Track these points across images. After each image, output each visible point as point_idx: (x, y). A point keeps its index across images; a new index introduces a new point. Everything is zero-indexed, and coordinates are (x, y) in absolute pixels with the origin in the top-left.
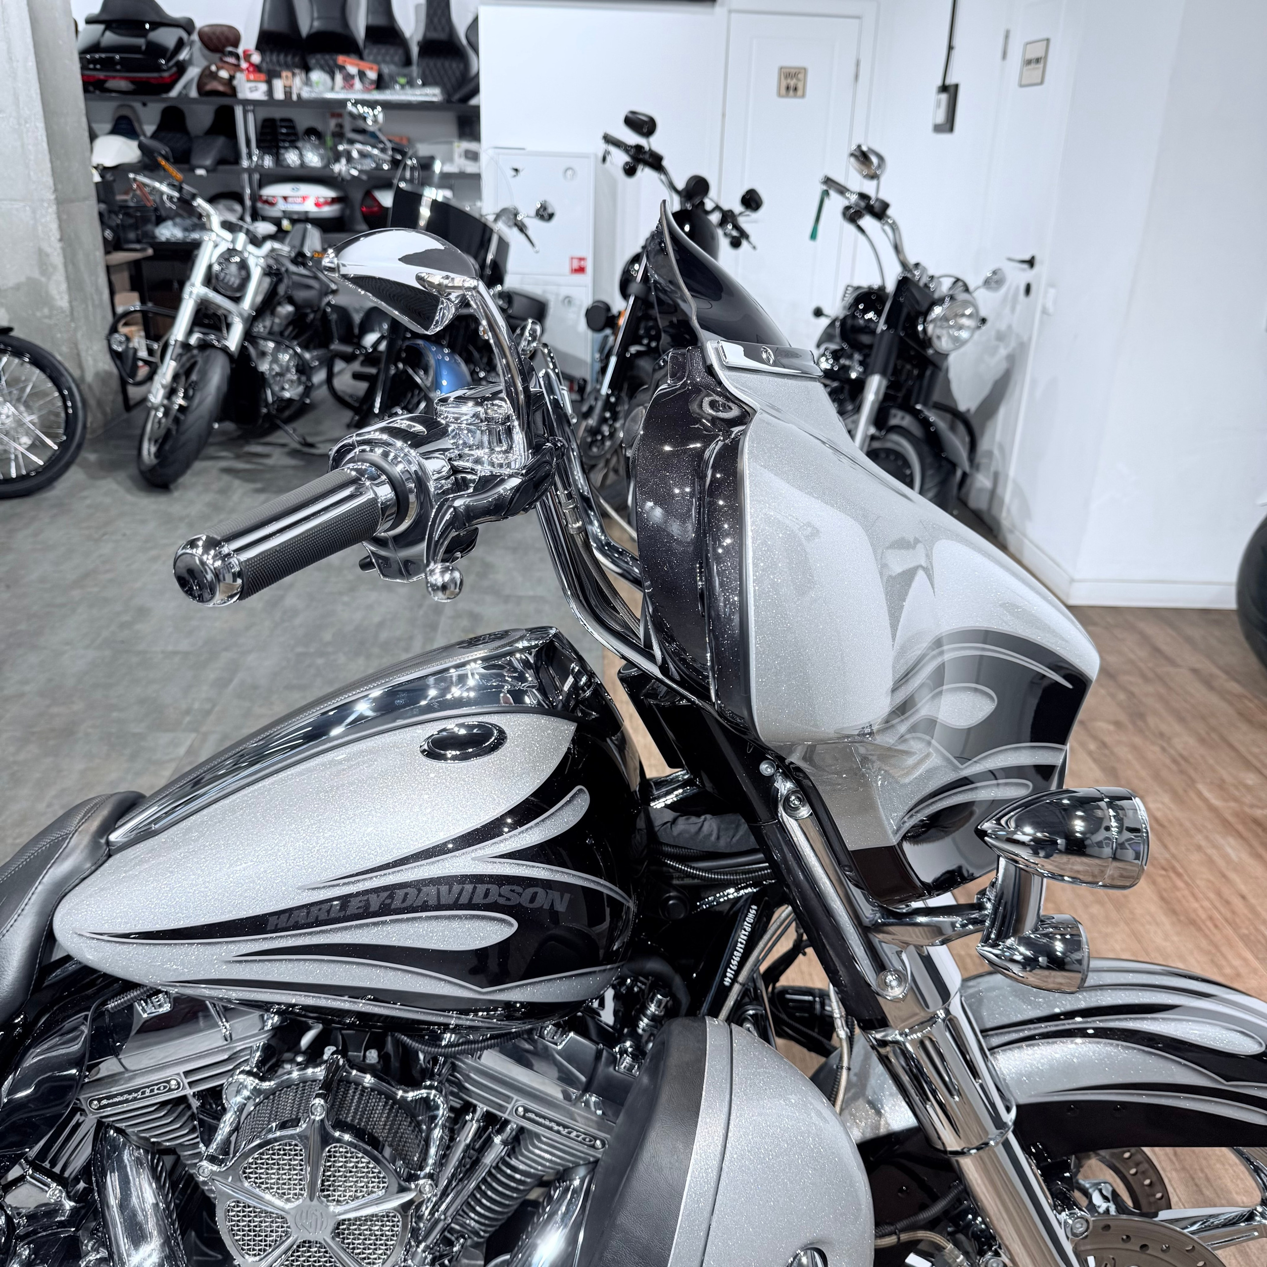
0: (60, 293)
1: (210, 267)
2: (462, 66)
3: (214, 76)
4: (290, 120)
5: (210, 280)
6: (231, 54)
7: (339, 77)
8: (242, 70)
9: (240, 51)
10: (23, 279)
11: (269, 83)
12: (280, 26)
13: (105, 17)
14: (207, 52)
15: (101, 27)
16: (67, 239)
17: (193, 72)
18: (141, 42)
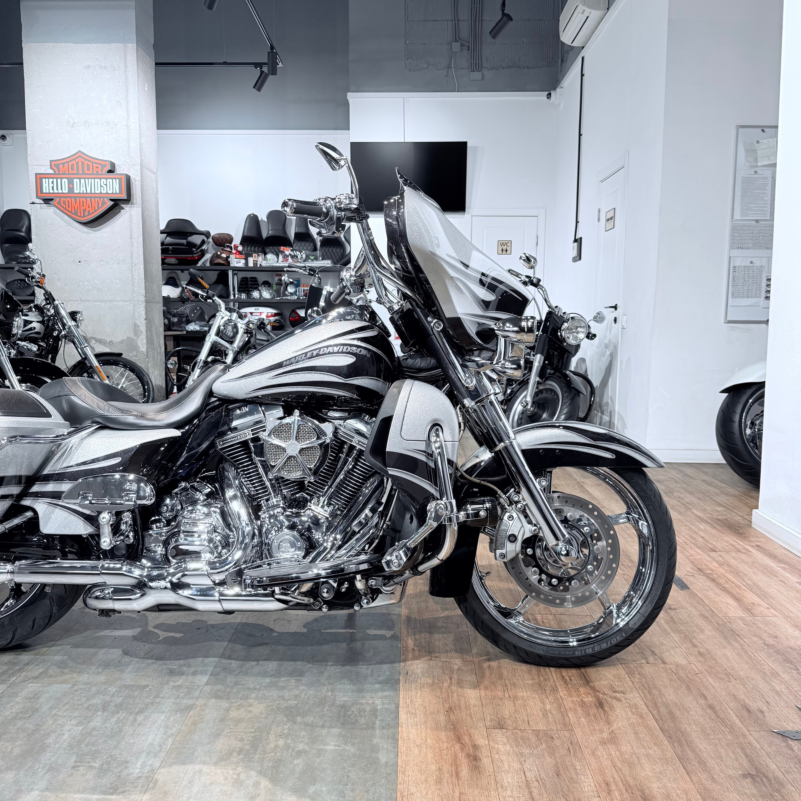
0: (142, 344)
1: (219, 327)
2: (342, 251)
3: (219, 257)
4: (255, 278)
5: (218, 334)
6: (228, 246)
7: (281, 257)
8: (233, 254)
9: (232, 245)
10: (125, 338)
11: (246, 259)
12: (253, 234)
13: (167, 230)
14: (216, 246)
15: (166, 235)
16: (149, 320)
17: (208, 256)
18: (184, 241)
